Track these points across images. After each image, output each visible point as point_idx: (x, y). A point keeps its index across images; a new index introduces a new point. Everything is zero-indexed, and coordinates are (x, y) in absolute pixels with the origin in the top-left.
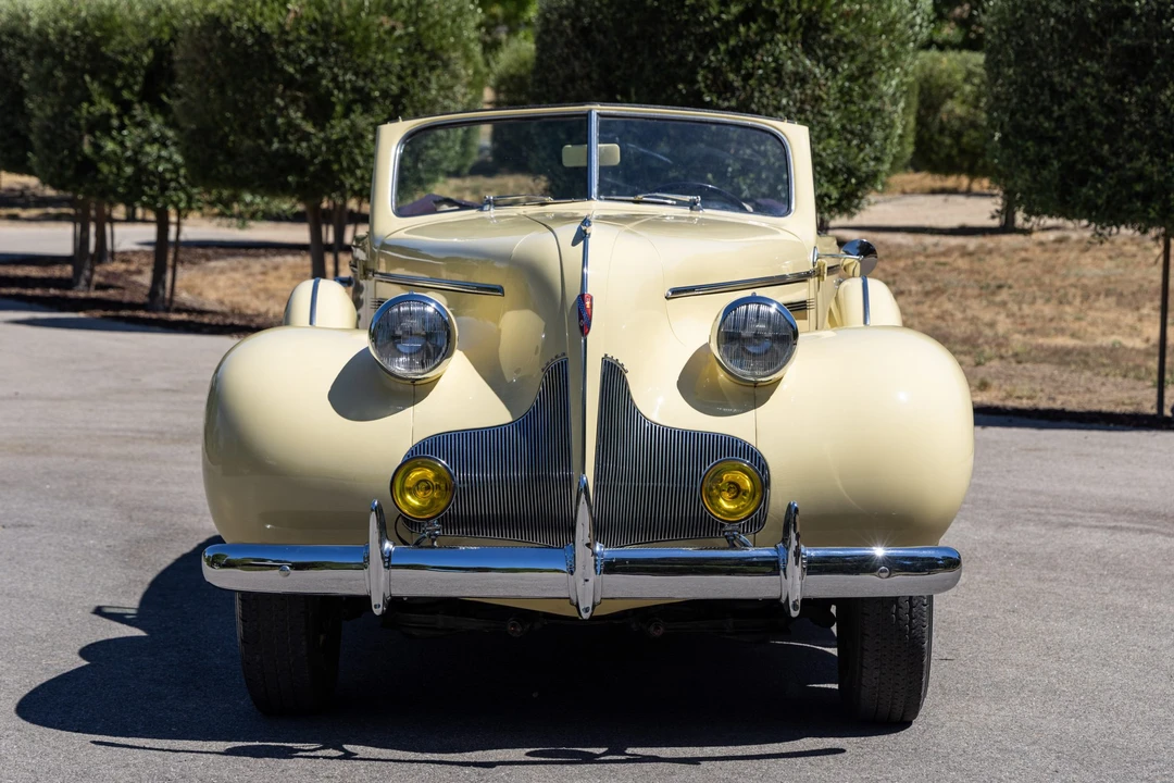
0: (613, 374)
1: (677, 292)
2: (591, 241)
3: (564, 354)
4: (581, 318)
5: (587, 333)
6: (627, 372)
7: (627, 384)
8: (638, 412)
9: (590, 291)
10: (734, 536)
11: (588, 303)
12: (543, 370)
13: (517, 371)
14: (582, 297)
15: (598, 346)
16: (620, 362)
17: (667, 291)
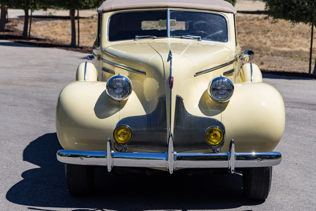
0: (179, 100)
1: (197, 74)
2: (173, 60)
3: (165, 95)
4: (170, 84)
5: (172, 88)
6: (183, 100)
7: (183, 103)
8: (186, 111)
9: (172, 76)
10: (215, 149)
11: (172, 79)
12: (158, 99)
13: (150, 98)
14: (170, 77)
15: (175, 92)
16: (181, 97)
17: (194, 74)
